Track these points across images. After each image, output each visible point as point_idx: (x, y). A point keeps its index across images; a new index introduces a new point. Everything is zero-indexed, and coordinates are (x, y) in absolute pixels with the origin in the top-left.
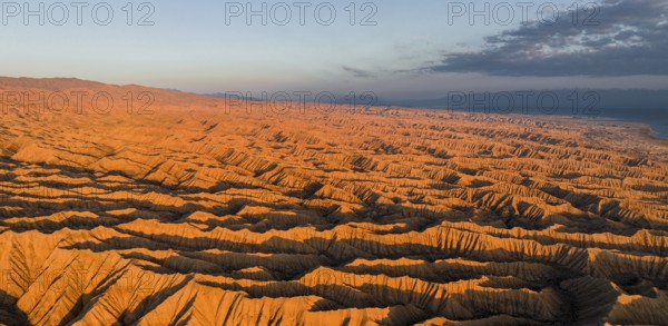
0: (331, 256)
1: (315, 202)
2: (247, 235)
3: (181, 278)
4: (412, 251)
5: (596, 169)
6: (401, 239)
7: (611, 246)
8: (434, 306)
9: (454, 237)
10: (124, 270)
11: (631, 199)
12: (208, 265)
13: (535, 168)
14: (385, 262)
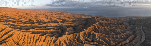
0: (33, 28)
1: (31, 21)
2: (22, 25)
3: (14, 29)
4: (43, 27)
5: (63, 16)
6: (42, 25)
7: (66, 24)
8: (47, 33)
9: (48, 25)
10: (7, 27)
11: (67, 19)
12: (17, 28)
13: (57, 16)
14: (40, 28)
